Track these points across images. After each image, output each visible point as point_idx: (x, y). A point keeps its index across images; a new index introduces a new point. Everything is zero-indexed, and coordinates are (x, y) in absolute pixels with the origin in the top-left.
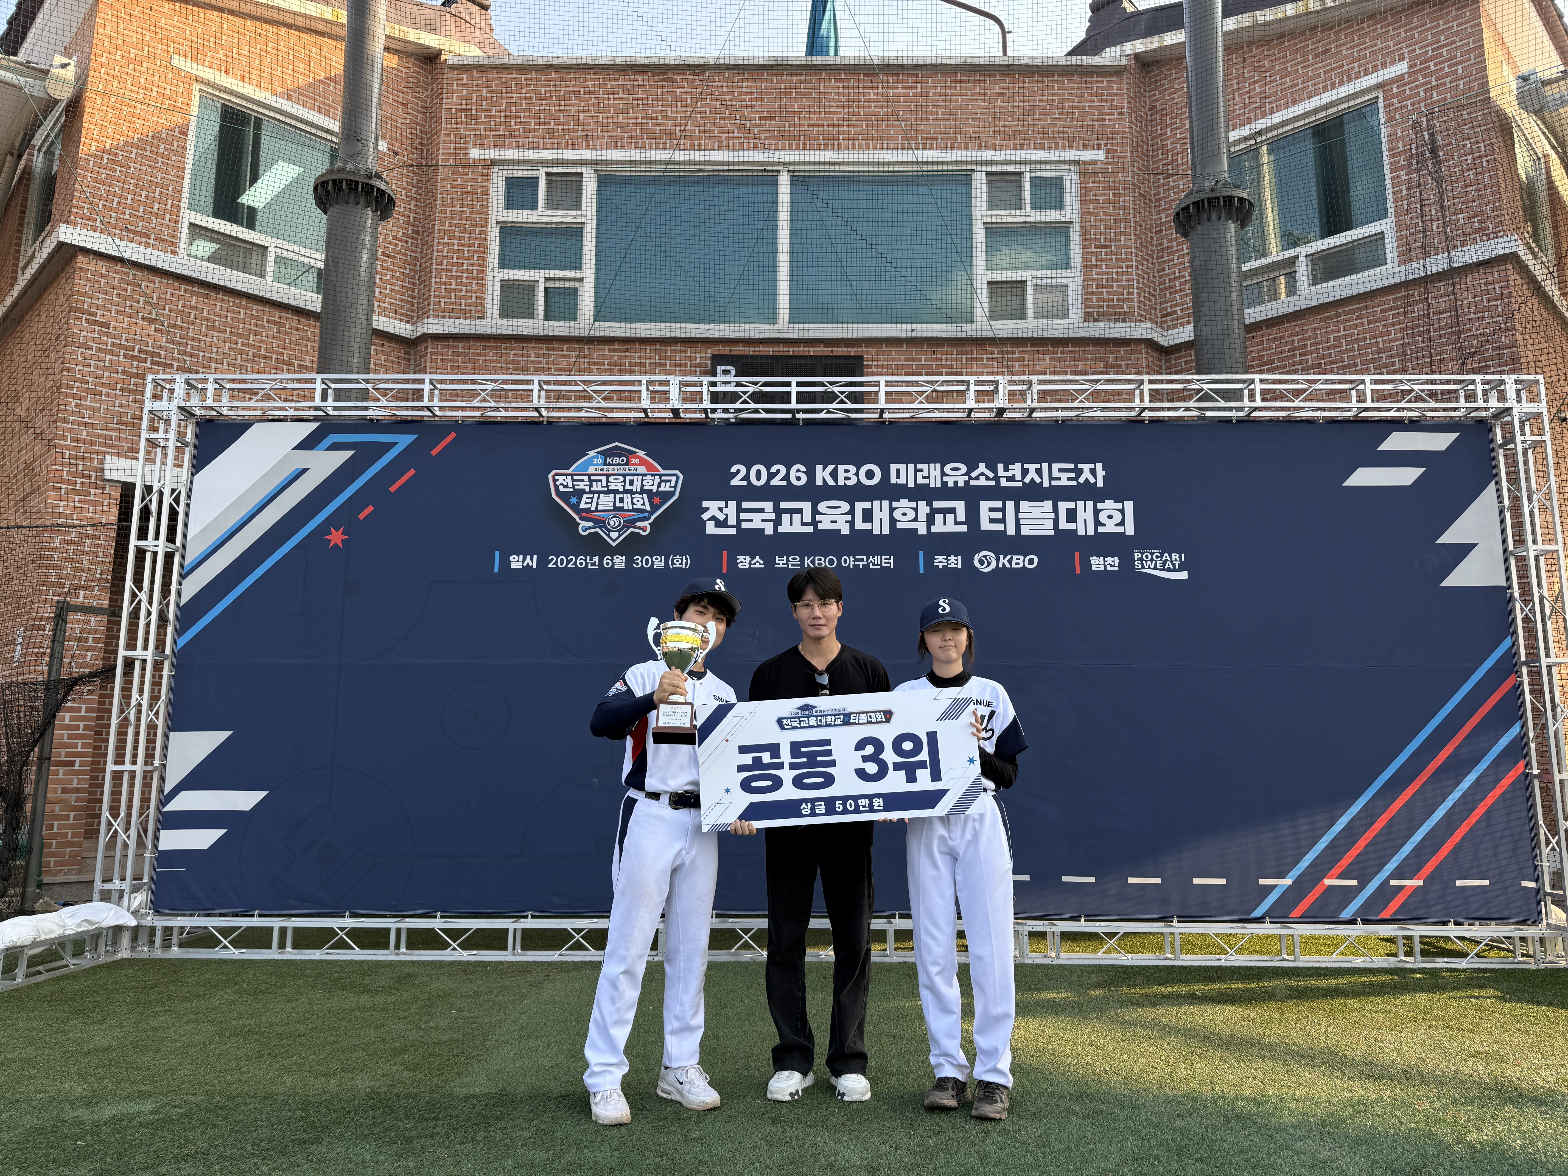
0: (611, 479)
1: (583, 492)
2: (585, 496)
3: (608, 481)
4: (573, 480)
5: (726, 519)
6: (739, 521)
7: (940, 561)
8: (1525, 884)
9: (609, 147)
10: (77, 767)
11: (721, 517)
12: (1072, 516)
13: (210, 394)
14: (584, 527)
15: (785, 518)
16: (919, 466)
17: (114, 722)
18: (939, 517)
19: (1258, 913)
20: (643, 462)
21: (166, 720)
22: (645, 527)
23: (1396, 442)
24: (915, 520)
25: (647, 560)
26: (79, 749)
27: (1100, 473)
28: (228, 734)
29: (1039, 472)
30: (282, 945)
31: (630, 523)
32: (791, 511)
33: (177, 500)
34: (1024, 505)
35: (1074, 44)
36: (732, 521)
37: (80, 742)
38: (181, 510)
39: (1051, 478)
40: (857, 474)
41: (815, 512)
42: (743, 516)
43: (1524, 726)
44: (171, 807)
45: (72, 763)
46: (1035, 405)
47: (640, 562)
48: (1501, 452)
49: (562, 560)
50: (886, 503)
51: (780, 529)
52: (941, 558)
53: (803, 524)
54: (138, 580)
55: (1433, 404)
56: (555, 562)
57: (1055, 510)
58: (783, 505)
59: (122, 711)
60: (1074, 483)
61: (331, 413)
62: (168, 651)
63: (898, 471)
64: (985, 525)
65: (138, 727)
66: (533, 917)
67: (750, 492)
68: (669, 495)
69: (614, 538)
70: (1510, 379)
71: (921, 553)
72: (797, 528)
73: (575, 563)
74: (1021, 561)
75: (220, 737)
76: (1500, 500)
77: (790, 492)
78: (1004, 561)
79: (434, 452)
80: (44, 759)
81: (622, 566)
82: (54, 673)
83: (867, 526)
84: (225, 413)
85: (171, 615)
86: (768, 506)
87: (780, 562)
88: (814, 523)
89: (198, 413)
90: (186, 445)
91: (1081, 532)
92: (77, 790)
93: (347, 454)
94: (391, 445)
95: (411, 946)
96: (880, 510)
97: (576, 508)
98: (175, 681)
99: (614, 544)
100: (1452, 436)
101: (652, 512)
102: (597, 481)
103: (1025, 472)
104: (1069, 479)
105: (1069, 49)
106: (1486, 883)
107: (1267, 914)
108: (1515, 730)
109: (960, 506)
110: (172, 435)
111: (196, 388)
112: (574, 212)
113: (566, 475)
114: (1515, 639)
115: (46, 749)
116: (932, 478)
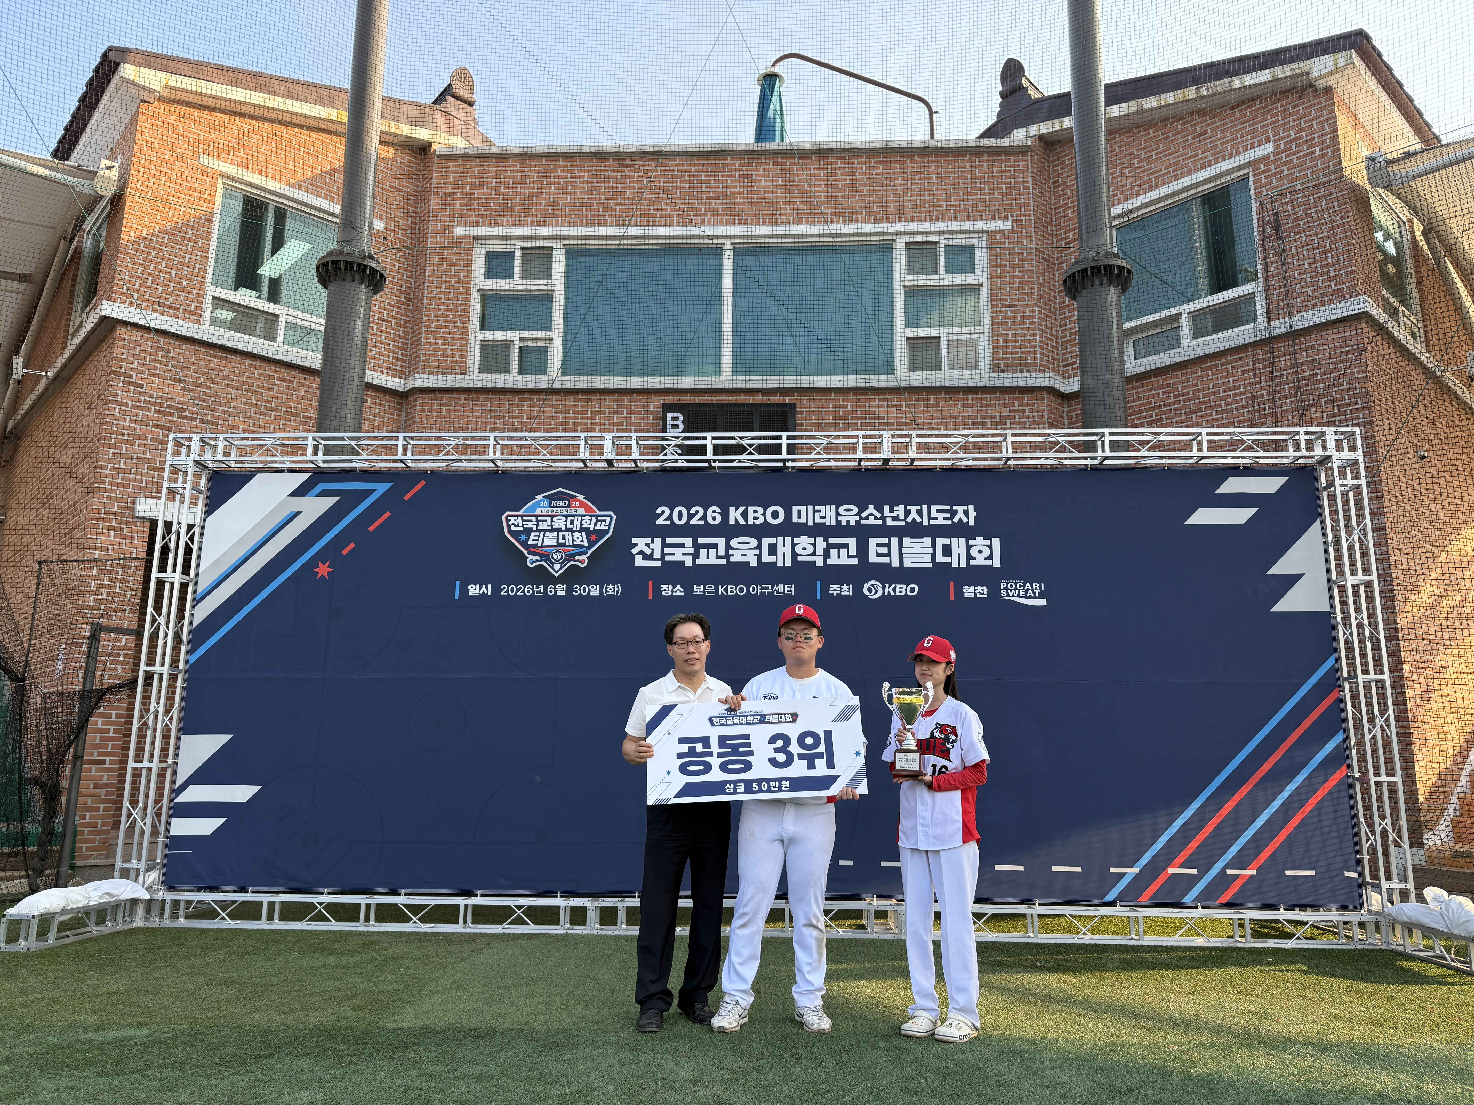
0: (555, 519)
1: (531, 530)
2: (533, 534)
3: (552, 521)
4: (523, 521)
5: (652, 553)
6: (663, 555)
7: (834, 589)
8: (1347, 874)
9: (575, 224)
10: (107, 765)
11: (648, 551)
12: (947, 550)
13: (220, 450)
14: (532, 561)
15: (703, 552)
16: (817, 508)
17: (135, 726)
18: (834, 552)
19: (1110, 897)
20: (582, 505)
21: (179, 724)
22: (583, 560)
23: (1232, 485)
24: (814, 554)
25: (584, 589)
26: (109, 750)
27: (972, 514)
28: (228, 737)
29: (920, 513)
30: (270, 918)
31: (571, 557)
32: (708, 547)
33: (192, 539)
34: (907, 541)
35: (986, 127)
36: (657, 555)
37: (110, 744)
38: (195, 547)
39: (930, 518)
40: (764, 515)
41: (728, 547)
42: (666, 551)
43: (1347, 735)
44: (181, 799)
45: (103, 762)
46: (915, 456)
47: (579, 590)
48: (1325, 494)
49: (512, 589)
50: (788, 540)
51: (699, 562)
52: (835, 587)
53: (718, 557)
54: (158, 608)
55: (1262, 453)
56: (507, 590)
57: (933, 545)
58: (701, 541)
59: (142, 717)
60: (949, 522)
61: (321, 465)
62: (181, 667)
63: (799, 512)
64: (873, 558)
65: (155, 730)
66: (482, 896)
67: (673, 530)
68: (603, 533)
69: (557, 570)
70: (1329, 431)
71: (818, 582)
72: (713, 561)
73: (523, 591)
74: (903, 590)
75: (223, 739)
76: (1325, 536)
77: (707, 530)
78: (889, 589)
79: (406, 498)
80: (78, 758)
81: (564, 593)
82: (88, 685)
83: (772, 559)
84: (233, 465)
85: (185, 636)
86: (688, 542)
87: (698, 590)
88: (727, 556)
89: (210, 465)
90: (200, 492)
91: (955, 565)
92: (107, 785)
93: (334, 499)
94: (370, 492)
95: (379, 919)
96: (784, 545)
97: (525, 544)
98: (187, 693)
99: (556, 575)
100: (1282, 480)
101: (589, 548)
102: (543, 521)
103: (908, 513)
104: (945, 519)
105: (981, 131)
106: (1312, 873)
107: (1118, 898)
108: (1339, 737)
109: (852, 542)
110: (188, 485)
111: (209, 445)
112: (545, 281)
113: (517, 516)
114: (1338, 658)
115: (80, 749)
116: (828, 518)
